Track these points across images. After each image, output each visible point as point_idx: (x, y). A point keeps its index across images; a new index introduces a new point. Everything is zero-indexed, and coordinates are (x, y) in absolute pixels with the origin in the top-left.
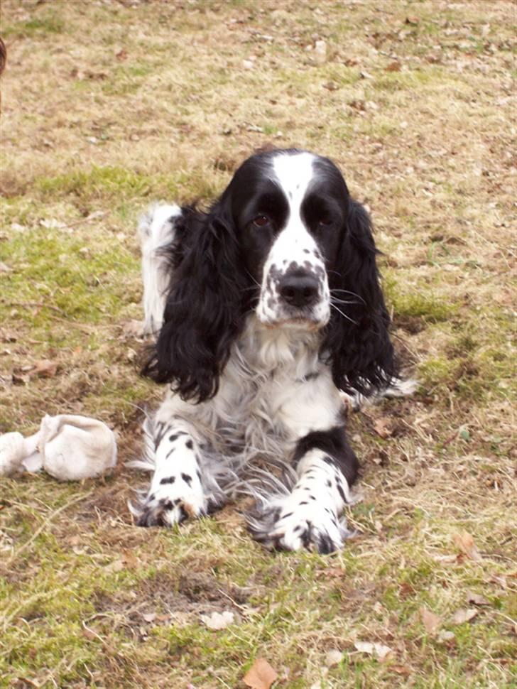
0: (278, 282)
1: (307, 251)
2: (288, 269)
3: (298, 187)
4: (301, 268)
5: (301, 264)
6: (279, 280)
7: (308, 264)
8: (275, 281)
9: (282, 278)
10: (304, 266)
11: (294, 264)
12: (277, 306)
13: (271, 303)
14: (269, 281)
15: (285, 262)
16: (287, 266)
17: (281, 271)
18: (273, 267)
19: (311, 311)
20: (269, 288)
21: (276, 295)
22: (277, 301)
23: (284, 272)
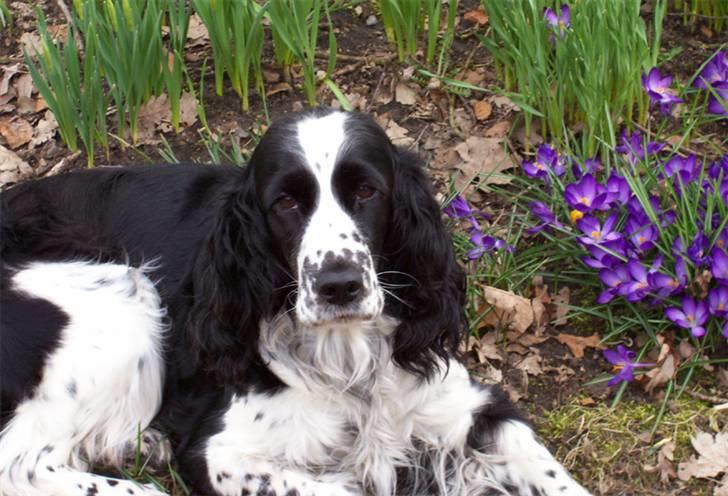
0: (314, 280)
1: (344, 236)
2: (323, 262)
3: (327, 155)
4: (339, 257)
5: (338, 252)
6: (316, 277)
7: (347, 252)
8: (310, 279)
9: (319, 275)
10: (342, 254)
11: (330, 255)
12: (316, 307)
13: (309, 304)
14: (304, 279)
15: (319, 253)
16: (322, 257)
17: (316, 265)
18: (307, 260)
19: (357, 307)
20: (304, 285)
21: (313, 296)
22: (315, 302)
23: (320, 267)
